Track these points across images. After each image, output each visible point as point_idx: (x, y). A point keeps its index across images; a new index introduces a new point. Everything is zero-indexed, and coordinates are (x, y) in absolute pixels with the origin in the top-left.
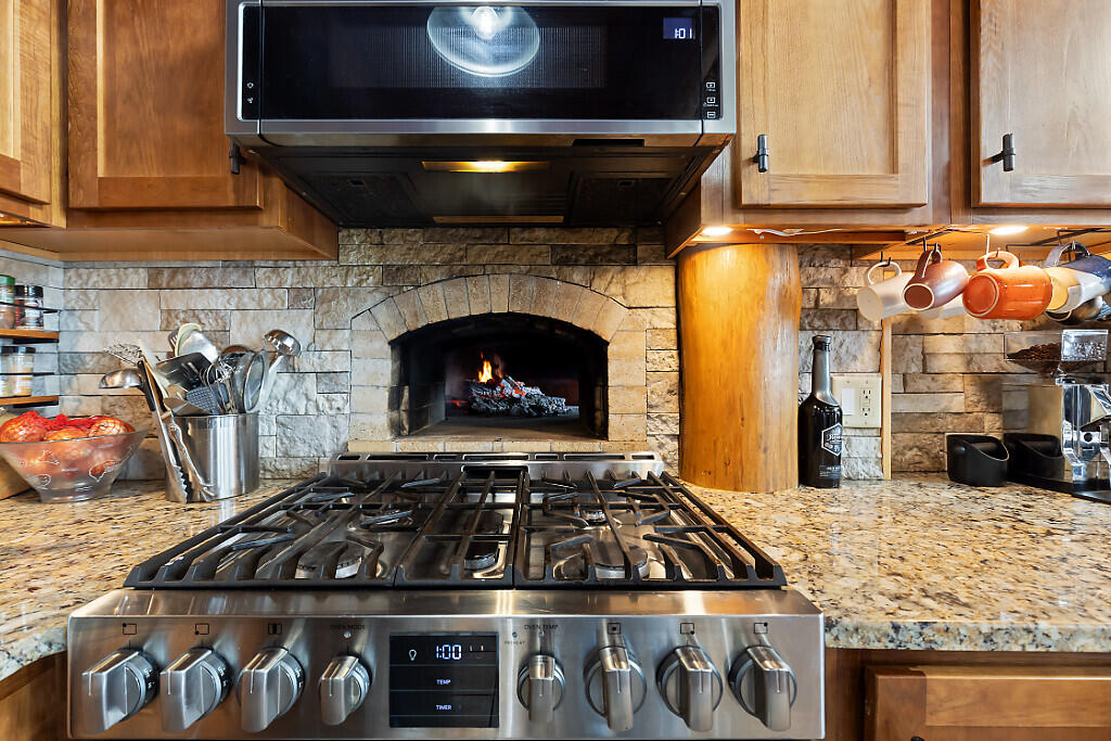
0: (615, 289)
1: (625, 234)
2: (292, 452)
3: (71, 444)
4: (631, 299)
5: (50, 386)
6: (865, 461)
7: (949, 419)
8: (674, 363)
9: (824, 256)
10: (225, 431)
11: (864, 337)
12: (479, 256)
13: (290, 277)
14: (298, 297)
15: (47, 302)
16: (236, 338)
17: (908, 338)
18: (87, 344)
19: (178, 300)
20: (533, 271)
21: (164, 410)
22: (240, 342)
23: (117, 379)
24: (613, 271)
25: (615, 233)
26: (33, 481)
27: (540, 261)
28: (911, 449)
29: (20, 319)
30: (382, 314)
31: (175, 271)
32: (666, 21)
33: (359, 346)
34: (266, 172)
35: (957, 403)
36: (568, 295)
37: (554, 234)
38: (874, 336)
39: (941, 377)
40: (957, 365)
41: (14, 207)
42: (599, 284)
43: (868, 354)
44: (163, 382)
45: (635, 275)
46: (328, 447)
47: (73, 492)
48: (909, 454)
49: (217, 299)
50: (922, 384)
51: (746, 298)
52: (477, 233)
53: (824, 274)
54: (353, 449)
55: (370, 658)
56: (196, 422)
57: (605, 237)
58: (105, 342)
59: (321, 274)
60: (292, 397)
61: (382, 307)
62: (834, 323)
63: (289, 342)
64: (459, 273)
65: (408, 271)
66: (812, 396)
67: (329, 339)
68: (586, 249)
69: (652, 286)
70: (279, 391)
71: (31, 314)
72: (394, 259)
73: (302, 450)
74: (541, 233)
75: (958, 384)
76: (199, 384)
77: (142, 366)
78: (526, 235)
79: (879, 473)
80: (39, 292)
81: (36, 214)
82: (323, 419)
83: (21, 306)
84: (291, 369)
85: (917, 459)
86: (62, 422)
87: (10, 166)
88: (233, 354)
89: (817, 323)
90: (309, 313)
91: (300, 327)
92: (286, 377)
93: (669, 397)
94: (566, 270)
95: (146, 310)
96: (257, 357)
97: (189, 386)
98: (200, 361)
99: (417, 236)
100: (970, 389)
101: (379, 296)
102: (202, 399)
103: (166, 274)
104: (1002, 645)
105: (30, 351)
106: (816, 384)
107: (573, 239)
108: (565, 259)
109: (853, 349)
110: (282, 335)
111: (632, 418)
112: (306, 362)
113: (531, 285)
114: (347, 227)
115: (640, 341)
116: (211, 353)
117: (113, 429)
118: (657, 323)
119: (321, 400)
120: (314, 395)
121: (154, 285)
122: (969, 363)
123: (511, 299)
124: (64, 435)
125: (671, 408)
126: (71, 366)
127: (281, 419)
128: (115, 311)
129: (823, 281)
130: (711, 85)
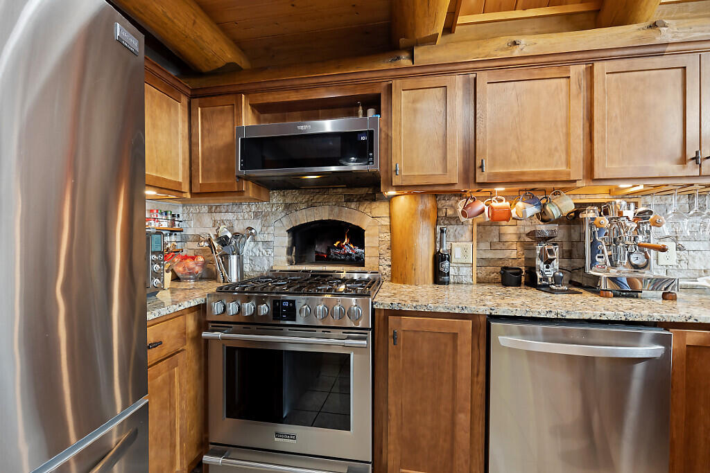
0: (367, 210)
1: (371, 190)
2: (254, 269)
3: (190, 263)
4: (373, 214)
5: (179, 246)
6: (466, 276)
7: (510, 260)
8: (389, 238)
9: (449, 196)
10: (234, 260)
11: (465, 228)
12: (318, 199)
13: (254, 208)
14: (256, 215)
15: (180, 219)
16: (237, 230)
17: (492, 227)
18: (189, 232)
19: (218, 217)
20: (338, 204)
21: (216, 253)
22: (237, 231)
23: (203, 243)
24: (366, 204)
25: (367, 189)
26: (179, 275)
27: (339, 200)
28: (493, 273)
29: (173, 225)
30: (284, 220)
31: (217, 207)
32: (359, 135)
33: (277, 232)
34: (246, 180)
35: (514, 254)
36: (350, 213)
37: (345, 190)
38: (470, 227)
39: (507, 244)
40: (514, 238)
41: (179, 194)
42: (362, 208)
43: (467, 235)
44: (216, 244)
45: (375, 205)
46: (266, 268)
47: (190, 279)
48: (493, 275)
49: (230, 216)
50: (498, 247)
51: (408, 214)
52: (317, 191)
53: (449, 203)
54: (274, 269)
55: (269, 305)
56: (225, 257)
57: (363, 191)
58: (195, 231)
59: (264, 207)
60: (254, 250)
61: (284, 218)
62: (453, 222)
63: (253, 231)
64: (310, 205)
65: (293, 205)
66: (439, 251)
67: (267, 230)
68: (357, 195)
69: (380, 209)
70: (250, 249)
71: (177, 223)
72: (288, 201)
73: (258, 269)
74: (340, 190)
75: (514, 247)
76: (226, 245)
77: (209, 239)
78: (335, 191)
79: (471, 282)
80: (178, 215)
81: (184, 195)
82: (264, 258)
83: (174, 220)
84: (254, 240)
85: (496, 277)
86: (186, 257)
87: (180, 184)
88: (236, 235)
89: (446, 222)
90: (260, 220)
91: (257, 226)
92: (252, 243)
93: (388, 251)
94: (349, 204)
95: (207, 220)
96: (243, 236)
97: (223, 246)
98: (226, 237)
99: (296, 192)
100: (519, 248)
101: (283, 214)
102: (227, 250)
103: (214, 208)
104: (419, 309)
105: (175, 234)
106: (441, 246)
107: (352, 192)
108: (349, 200)
109: (461, 232)
110: (251, 229)
111: (374, 259)
112: (259, 238)
113: (336, 209)
114: (273, 190)
115: (376, 230)
116: (230, 235)
117: (201, 259)
118: (383, 223)
119: (264, 251)
120: (261, 250)
121: (210, 211)
122: (519, 238)
123: (330, 215)
124: (188, 261)
125: (388, 255)
126: (184, 240)
127: (251, 258)
128: (198, 220)
129: (448, 206)
130: (371, 154)
